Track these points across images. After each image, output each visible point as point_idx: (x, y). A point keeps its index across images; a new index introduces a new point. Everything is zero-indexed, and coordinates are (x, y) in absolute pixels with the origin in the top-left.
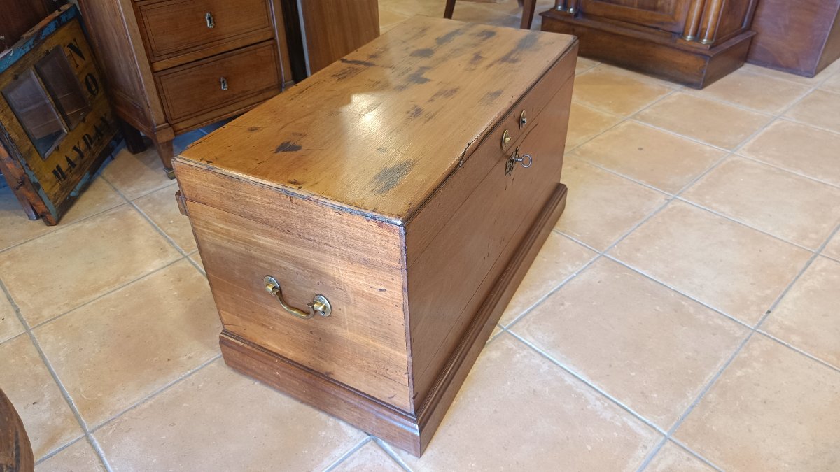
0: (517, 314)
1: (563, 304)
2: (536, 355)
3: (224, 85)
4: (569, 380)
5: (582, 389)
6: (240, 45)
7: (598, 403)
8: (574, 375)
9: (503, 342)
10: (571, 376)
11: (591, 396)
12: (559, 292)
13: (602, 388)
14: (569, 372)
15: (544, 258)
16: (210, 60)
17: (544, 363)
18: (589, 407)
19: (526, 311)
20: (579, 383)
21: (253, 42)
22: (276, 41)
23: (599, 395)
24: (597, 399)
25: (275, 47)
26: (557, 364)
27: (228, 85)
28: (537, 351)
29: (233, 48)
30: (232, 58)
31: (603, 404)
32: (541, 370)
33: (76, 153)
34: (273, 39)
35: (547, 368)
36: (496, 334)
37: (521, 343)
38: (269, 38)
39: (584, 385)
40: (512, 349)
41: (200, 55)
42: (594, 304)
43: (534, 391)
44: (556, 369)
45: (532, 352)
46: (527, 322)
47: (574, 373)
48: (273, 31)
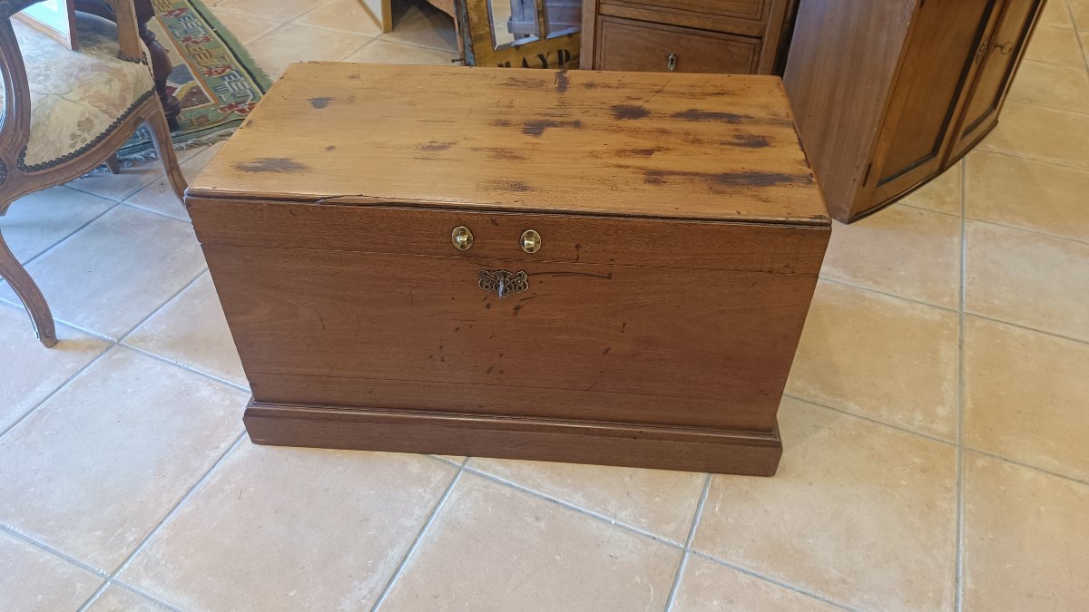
0: (496, 472)
1: (538, 519)
2: (428, 510)
3: (672, 63)
4: (396, 553)
5: (384, 570)
6: (709, 27)
7: (365, 592)
8: (406, 557)
9: (438, 471)
10: (404, 554)
11: (376, 581)
12: (562, 510)
13: (391, 592)
14: (410, 549)
15: (631, 477)
16: (665, 27)
17: (416, 519)
18: (355, 583)
19: (507, 481)
20: (393, 566)
21: (729, 31)
22: (762, 43)
23: (378, 590)
24: (371, 591)
25: (758, 49)
26: (419, 534)
27: (676, 66)
28: (435, 509)
29: (699, 27)
30: (693, 37)
31: (364, 599)
32: (403, 520)
33: (540, 61)
34: (760, 38)
35: (409, 525)
36: (451, 461)
37: (443, 490)
38: (754, 35)
39: (391, 571)
40: (430, 481)
41: (655, 17)
42: (558, 558)
43: (368, 520)
44: (410, 536)
45: (432, 504)
46: (485, 487)
47: (410, 556)
48: (764, 30)
